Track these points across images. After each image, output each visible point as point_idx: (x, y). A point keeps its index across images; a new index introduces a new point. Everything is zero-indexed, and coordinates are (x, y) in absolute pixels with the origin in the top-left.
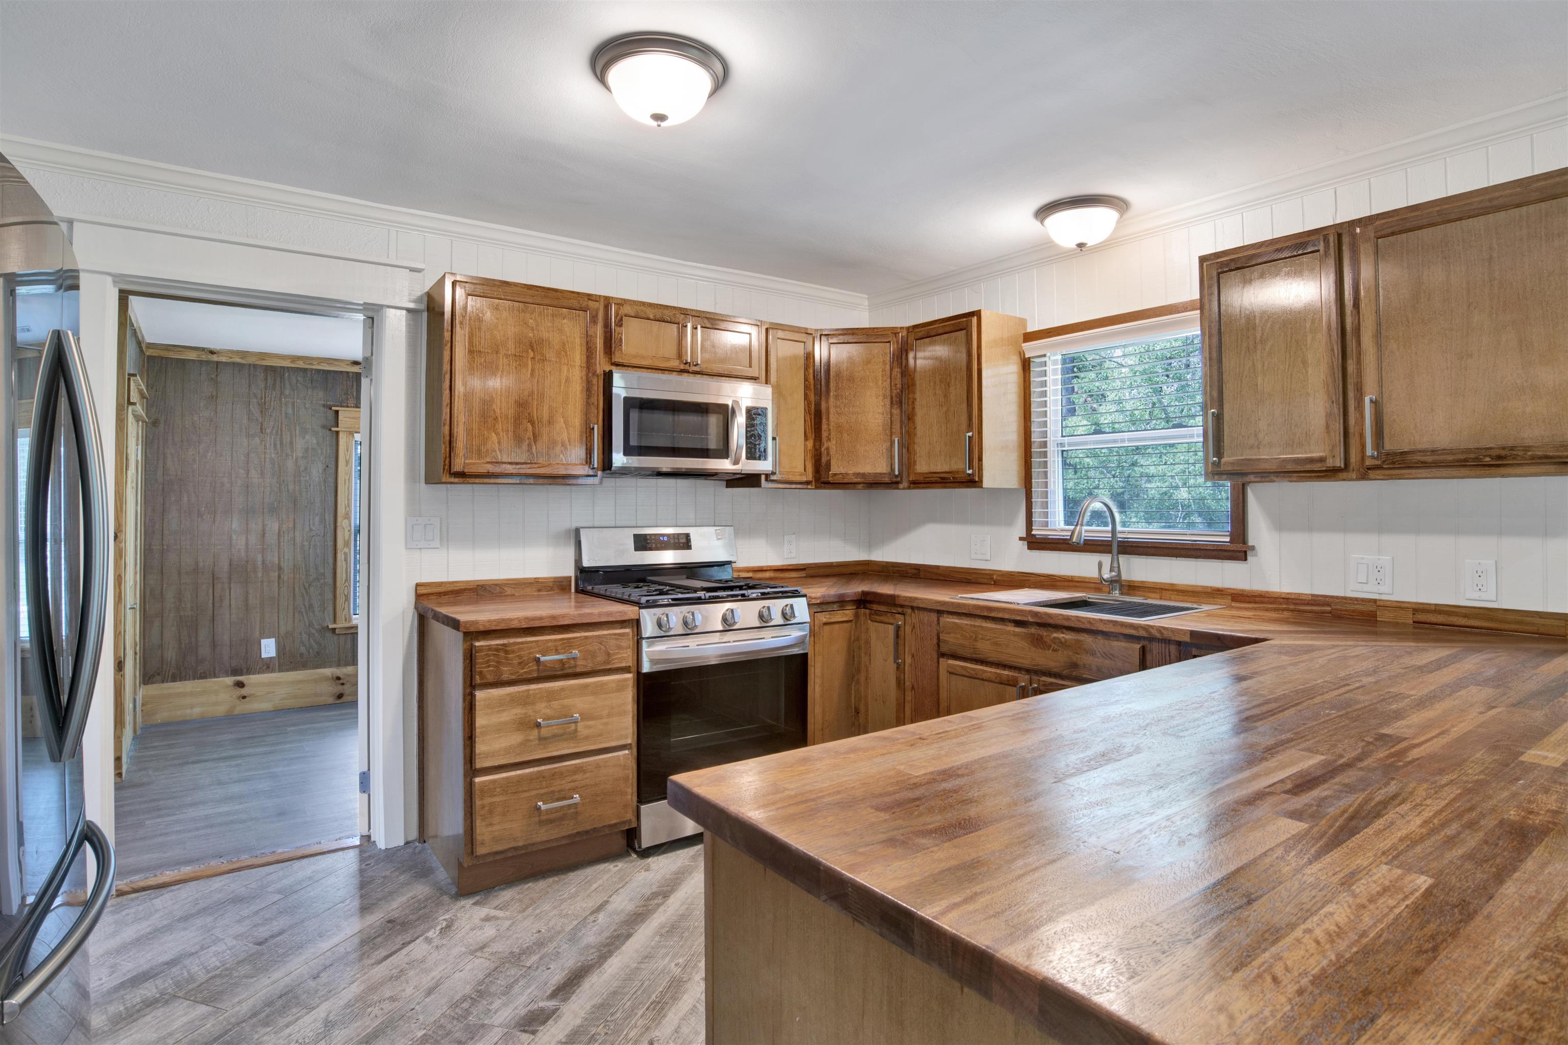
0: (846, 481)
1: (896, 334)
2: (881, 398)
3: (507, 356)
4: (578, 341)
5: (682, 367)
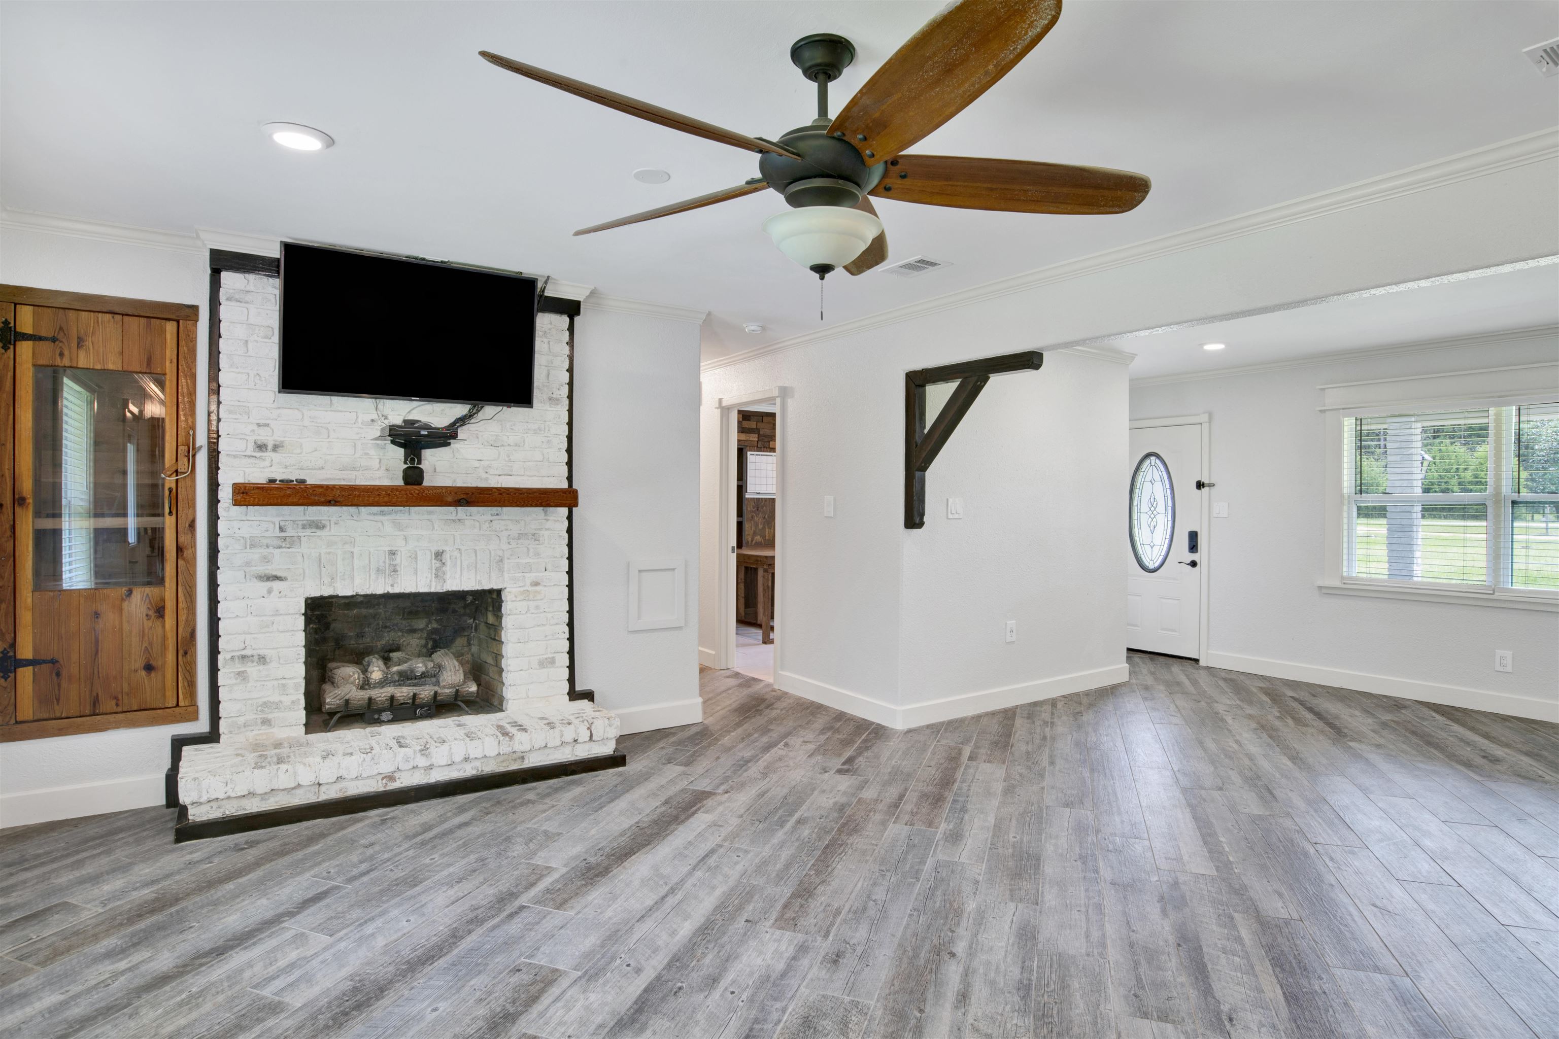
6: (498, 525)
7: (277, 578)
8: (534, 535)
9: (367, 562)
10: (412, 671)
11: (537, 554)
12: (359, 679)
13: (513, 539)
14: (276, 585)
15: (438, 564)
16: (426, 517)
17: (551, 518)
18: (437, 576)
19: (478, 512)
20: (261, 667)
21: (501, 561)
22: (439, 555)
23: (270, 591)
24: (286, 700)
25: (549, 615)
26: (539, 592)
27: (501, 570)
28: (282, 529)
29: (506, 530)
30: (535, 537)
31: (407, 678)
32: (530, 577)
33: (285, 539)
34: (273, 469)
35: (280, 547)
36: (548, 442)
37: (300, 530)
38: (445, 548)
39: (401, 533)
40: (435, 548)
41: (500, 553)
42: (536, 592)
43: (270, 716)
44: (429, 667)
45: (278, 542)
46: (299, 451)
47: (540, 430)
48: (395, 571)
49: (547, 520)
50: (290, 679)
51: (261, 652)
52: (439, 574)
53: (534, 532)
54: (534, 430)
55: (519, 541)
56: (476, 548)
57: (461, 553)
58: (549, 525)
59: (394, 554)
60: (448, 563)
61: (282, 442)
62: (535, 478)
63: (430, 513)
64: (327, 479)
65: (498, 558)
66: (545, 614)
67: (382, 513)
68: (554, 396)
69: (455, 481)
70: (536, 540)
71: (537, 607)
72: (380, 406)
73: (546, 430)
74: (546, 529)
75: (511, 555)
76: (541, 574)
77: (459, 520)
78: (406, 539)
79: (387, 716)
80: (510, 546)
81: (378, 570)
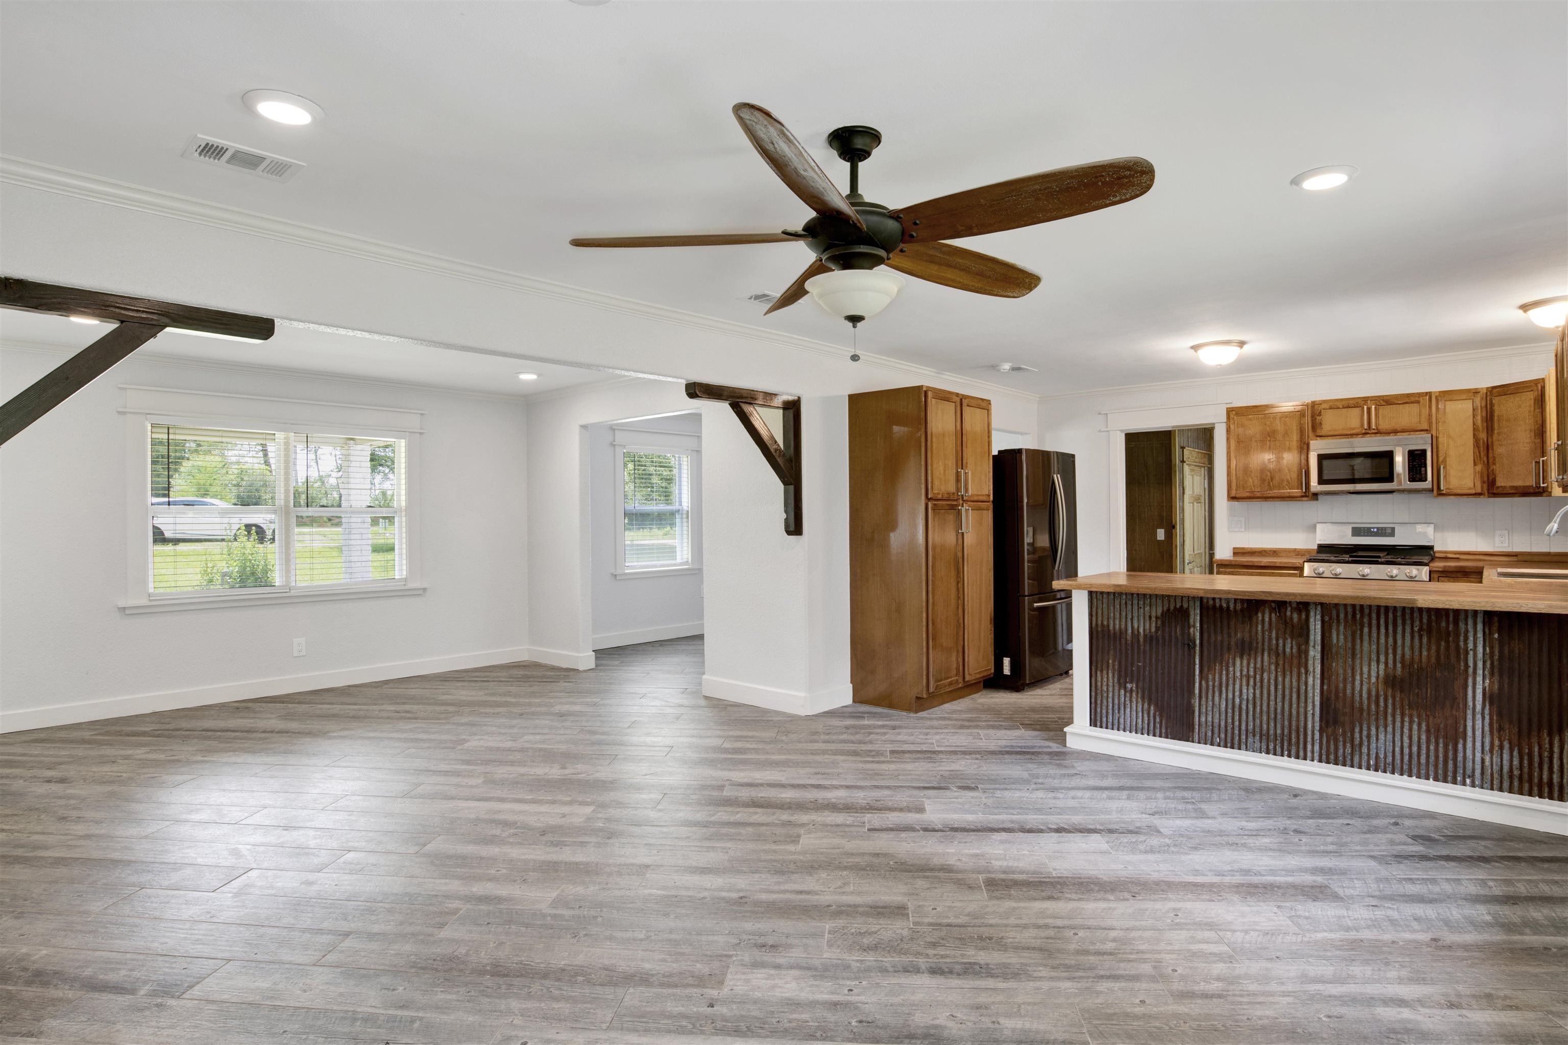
0: (1505, 492)
1: (1536, 385)
2: (1528, 432)
3: (1256, 441)
4: (1295, 428)
5: (1364, 432)
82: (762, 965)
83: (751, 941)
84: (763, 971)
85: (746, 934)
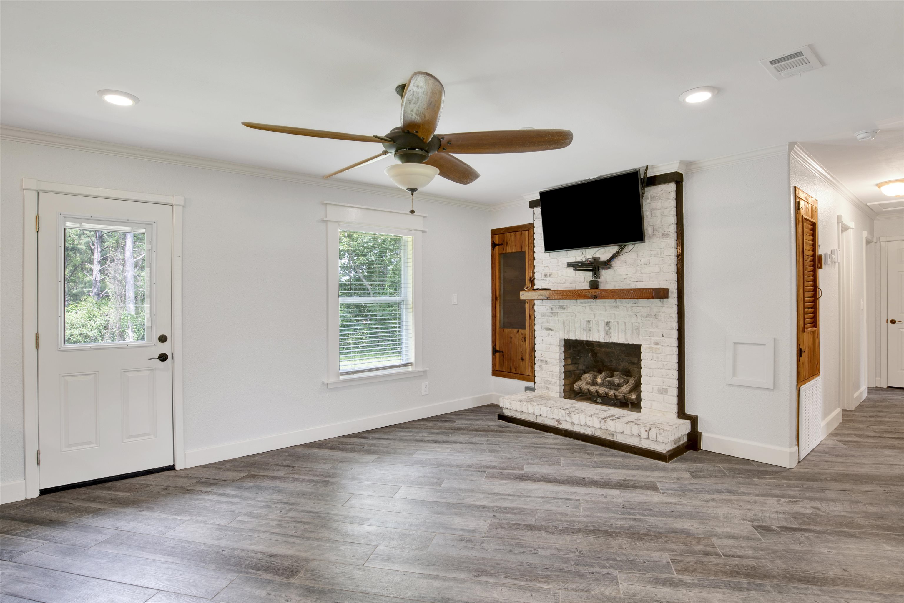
6: (636, 309)
7: (551, 329)
8: (655, 315)
9: (579, 325)
10: (613, 381)
11: (657, 327)
12: (590, 380)
13: (644, 317)
14: (550, 332)
15: (607, 328)
16: (603, 304)
17: (666, 306)
18: (607, 334)
19: (626, 302)
20: (546, 365)
21: (638, 329)
22: (608, 324)
23: (549, 335)
24: (554, 381)
25: (665, 363)
26: (658, 349)
27: (638, 334)
28: (552, 309)
29: (640, 312)
30: (656, 316)
31: (611, 385)
32: (654, 339)
33: (553, 313)
34: (549, 284)
35: (551, 317)
36: (663, 260)
37: (557, 310)
38: (611, 321)
39: (592, 312)
40: (606, 320)
41: (637, 324)
42: (657, 348)
43: (548, 386)
44: (621, 381)
45: (550, 314)
46: (557, 276)
47: (658, 254)
48: (590, 330)
49: (663, 307)
50: (555, 372)
51: (547, 359)
52: (608, 334)
53: (655, 313)
54: (655, 255)
55: (647, 319)
56: (626, 321)
57: (618, 324)
58: (664, 309)
59: (589, 322)
60: (612, 328)
61: (552, 273)
62: (656, 282)
63: (604, 302)
64: (565, 288)
65: (636, 327)
66: (662, 362)
67: (585, 303)
68: (666, 233)
69: (615, 286)
70: (656, 318)
71: (658, 358)
72: (584, 253)
73: (662, 254)
74: (663, 312)
75: (643, 326)
76: (659, 338)
77: (617, 306)
78: (594, 315)
79: (599, 400)
80: (642, 321)
81: (584, 329)
82: (470, 531)
83: (475, 544)
84: (469, 528)
85: (477, 548)
